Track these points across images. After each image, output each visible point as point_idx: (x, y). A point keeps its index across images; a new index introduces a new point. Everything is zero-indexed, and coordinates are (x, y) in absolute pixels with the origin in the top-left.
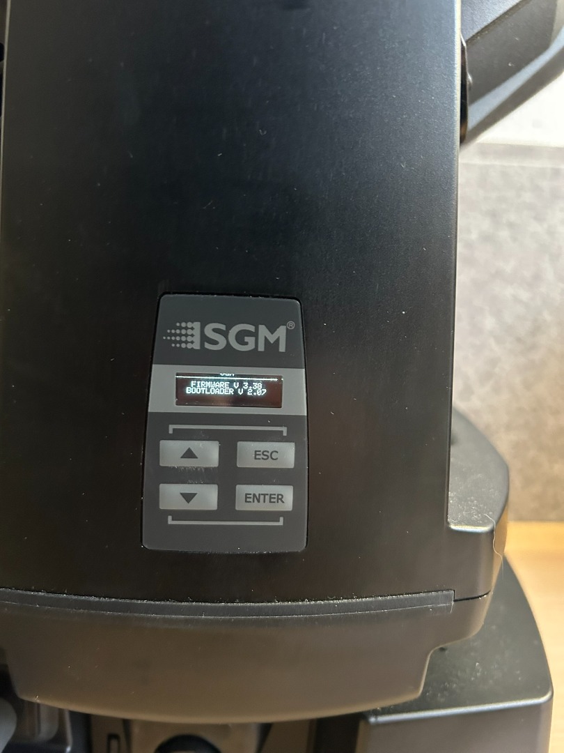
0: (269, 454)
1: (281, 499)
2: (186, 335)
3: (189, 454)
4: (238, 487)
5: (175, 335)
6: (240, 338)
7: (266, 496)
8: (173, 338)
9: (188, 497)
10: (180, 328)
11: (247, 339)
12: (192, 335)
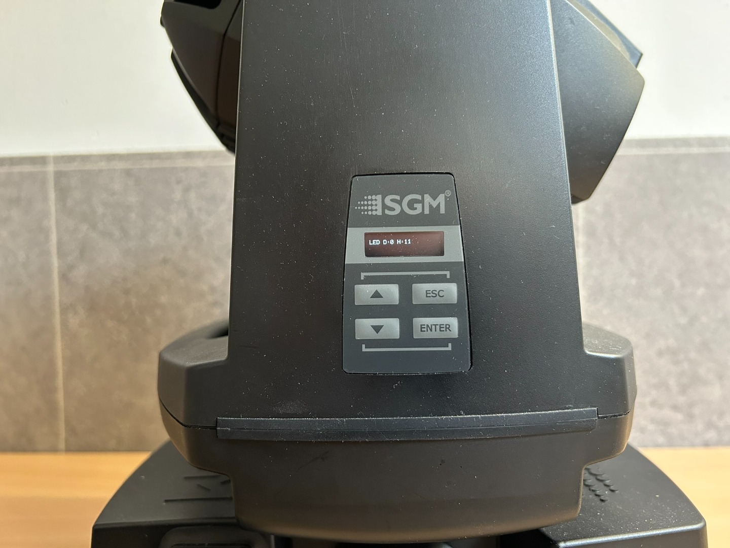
0: (437, 293)
1: (448, 328)
2: (372, 205)
3: (377, 295)
4: (415, 319)
5: (364, 205)
6: (411, 205)
7: (437, 326)
8: (362, 208)
9: (377, 329)
10: (367, 200)
11: (416, 205)
12: (376, 205)
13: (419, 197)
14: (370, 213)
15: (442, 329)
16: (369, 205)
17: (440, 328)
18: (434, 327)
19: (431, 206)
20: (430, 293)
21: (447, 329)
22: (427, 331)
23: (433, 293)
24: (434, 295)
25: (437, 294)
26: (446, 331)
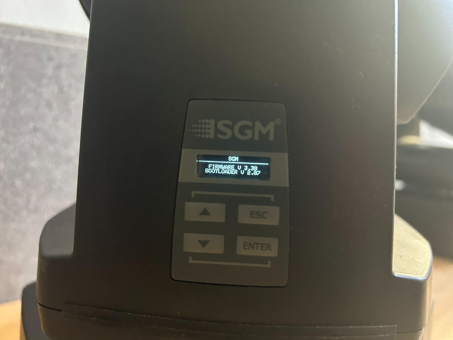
23: (257, 214)
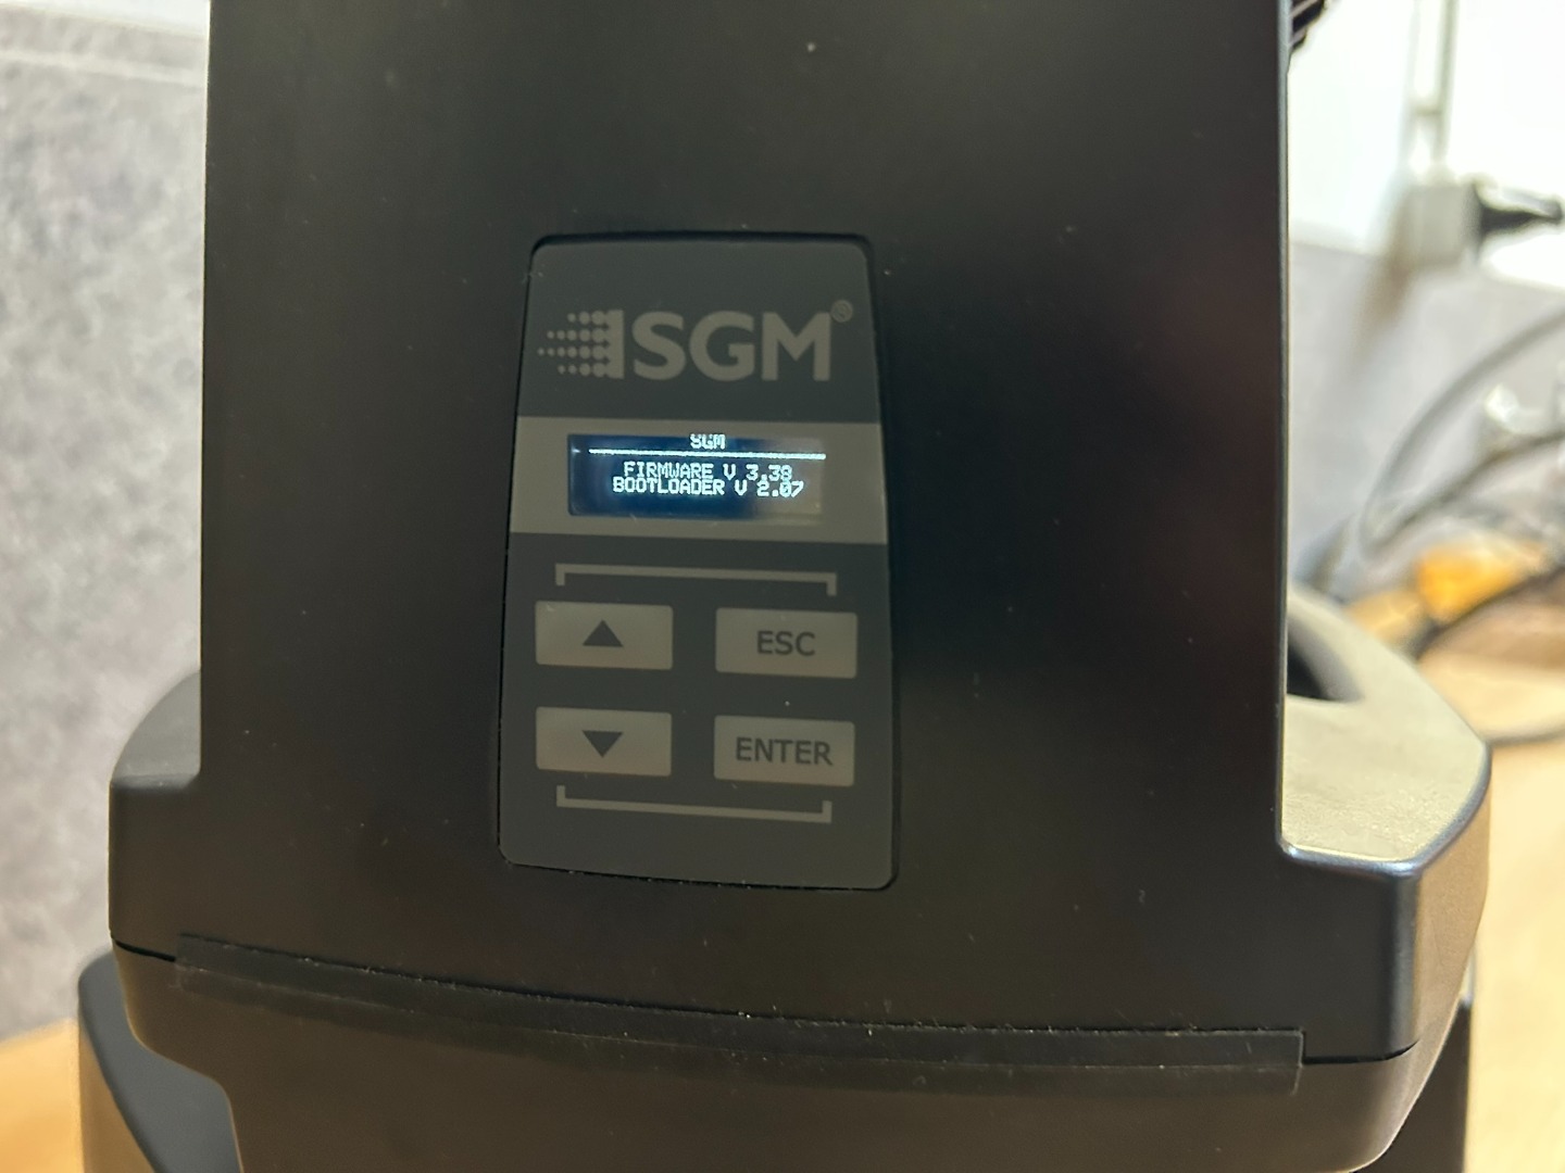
13: (744, 321)
14: (585, 370)
15: (803, 757)
16: (586, 344)
17: (799, 751)
18: (777, 748)
19: (783, 353)
20: (770, 641)
21: (821, 760)
22: (757, 757)
24: (785, 648)
25: (791, 644)
26: (816, 762)
